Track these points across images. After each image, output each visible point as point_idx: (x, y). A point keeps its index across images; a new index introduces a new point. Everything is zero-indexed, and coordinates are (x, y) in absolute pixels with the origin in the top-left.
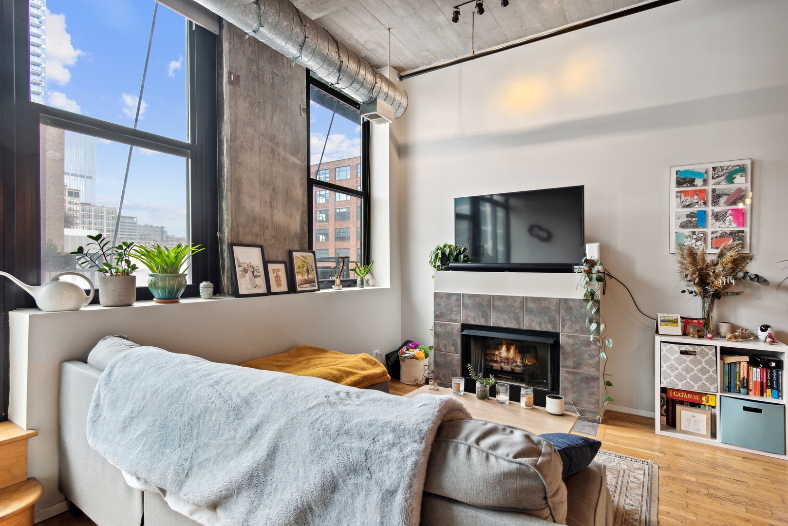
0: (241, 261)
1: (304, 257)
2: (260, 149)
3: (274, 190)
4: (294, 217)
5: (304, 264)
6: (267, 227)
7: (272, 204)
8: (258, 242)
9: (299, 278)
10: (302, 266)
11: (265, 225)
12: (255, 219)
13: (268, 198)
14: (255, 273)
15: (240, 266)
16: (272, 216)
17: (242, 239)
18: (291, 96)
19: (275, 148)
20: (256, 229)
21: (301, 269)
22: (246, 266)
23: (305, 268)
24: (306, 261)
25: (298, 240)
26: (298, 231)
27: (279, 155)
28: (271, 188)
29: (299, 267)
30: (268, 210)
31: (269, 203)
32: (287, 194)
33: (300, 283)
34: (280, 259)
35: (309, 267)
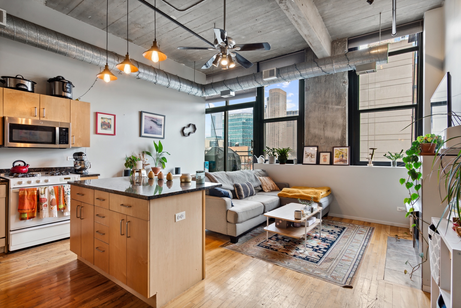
0: (307, 152)
1: (341, 150)
2: (318, 109)
3: (325, 123)
4: (337, 132)
6: (322, 139)
7: (324, 129)
8: (317, 145)
9: (335, 159)
10: (339, 154)
11: (321, 138)
12: (315, 136)
13: (322, 127)
14: (312, 157)
15: (306, 154)
16: (324, 134)
17: (310, 144)
18: (336, 80)
19: (326, 106)
20: (316, 140)
21: (338, 155)
22: (309, 154)
23: (341, 155)
24: (342, 151)
25: (339, 142)
26: (340, 138)
27: (329, 108)
28: (324, 123)
29: (337, 154)
30: (322, 132)
31: (322, 129)
32: (333, 123)
33: (336, 161)
34: (328, 151)
35: (344, 154)
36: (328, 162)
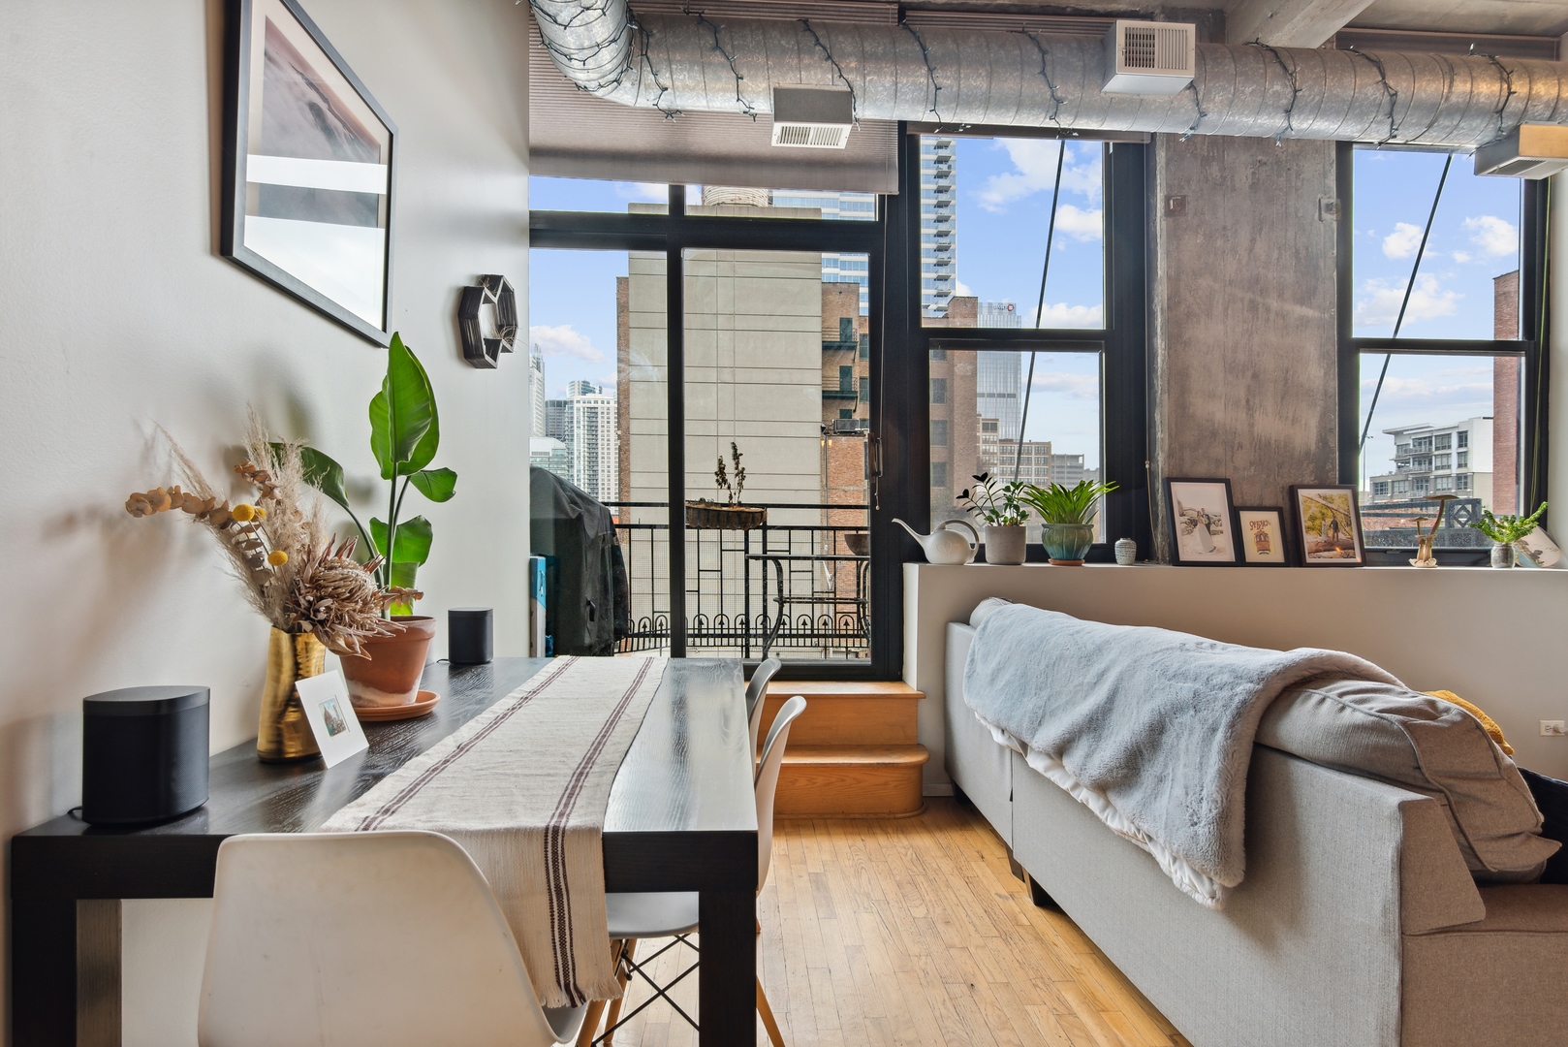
0: (1185, 506)
1: (1325, 498)
2: (1226, 309)
3: (1255, 376)
4: (1303, 422)
5: (1324, 511)
6: (1240, 446)
7: (1251, 403)
8: (1222, 473)
9: (1310, 539)
10: (1319, 515)
11: (1236, 442)
12: (1214, 434)
13: (1242, 393)
14: (1213, 527)
15: (1182, 515)
16: (1251, 425)
17: (1188, 470)
18: (1297, 190)
19: (1259, 299)
20: (1217, 451)
21: (1317, 522)
22: (1194, 515)
23: (1329, 521)
24: (1330, 505)
25: (1311, 466)
26: (1313, 447)
27: (1268, 310)
28: (1249, 374)
29: (1313, 518)
30: (1243, 416)
31: (1244, 402)
32: (1286, 380)
33: (1314, 548)
34: (1267, 502)
35: (1340, 518)
36: (1277, 553)
